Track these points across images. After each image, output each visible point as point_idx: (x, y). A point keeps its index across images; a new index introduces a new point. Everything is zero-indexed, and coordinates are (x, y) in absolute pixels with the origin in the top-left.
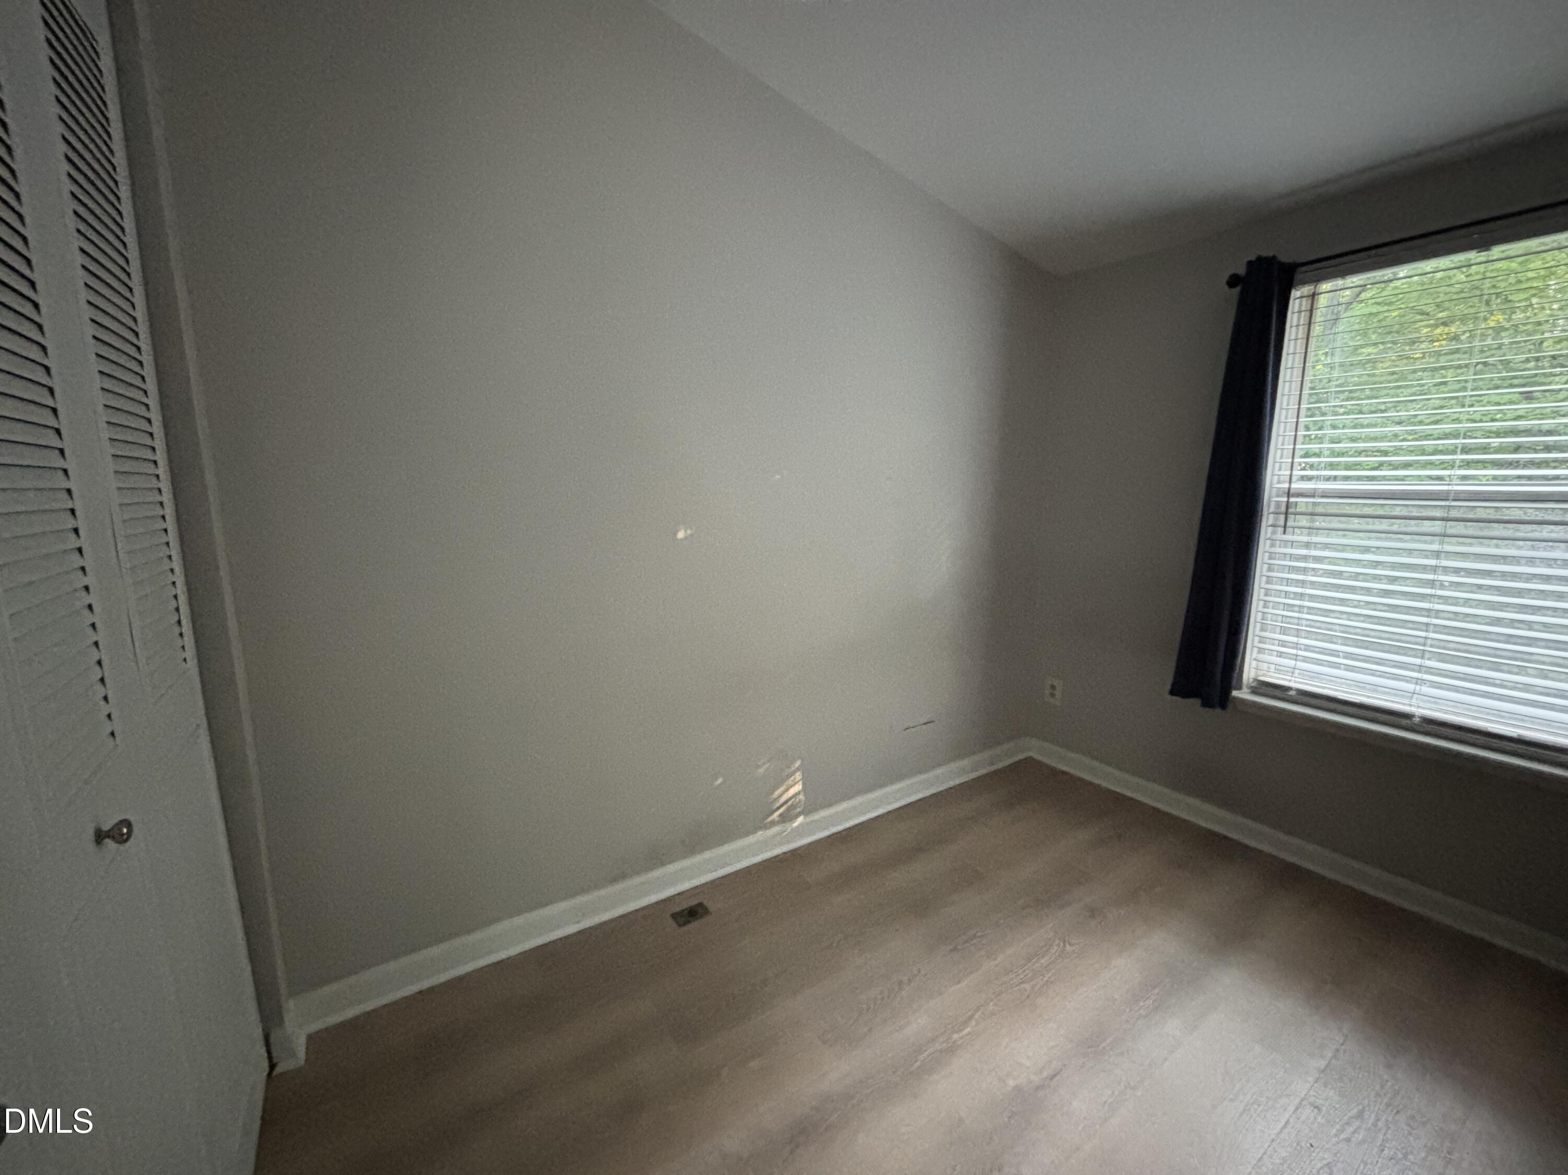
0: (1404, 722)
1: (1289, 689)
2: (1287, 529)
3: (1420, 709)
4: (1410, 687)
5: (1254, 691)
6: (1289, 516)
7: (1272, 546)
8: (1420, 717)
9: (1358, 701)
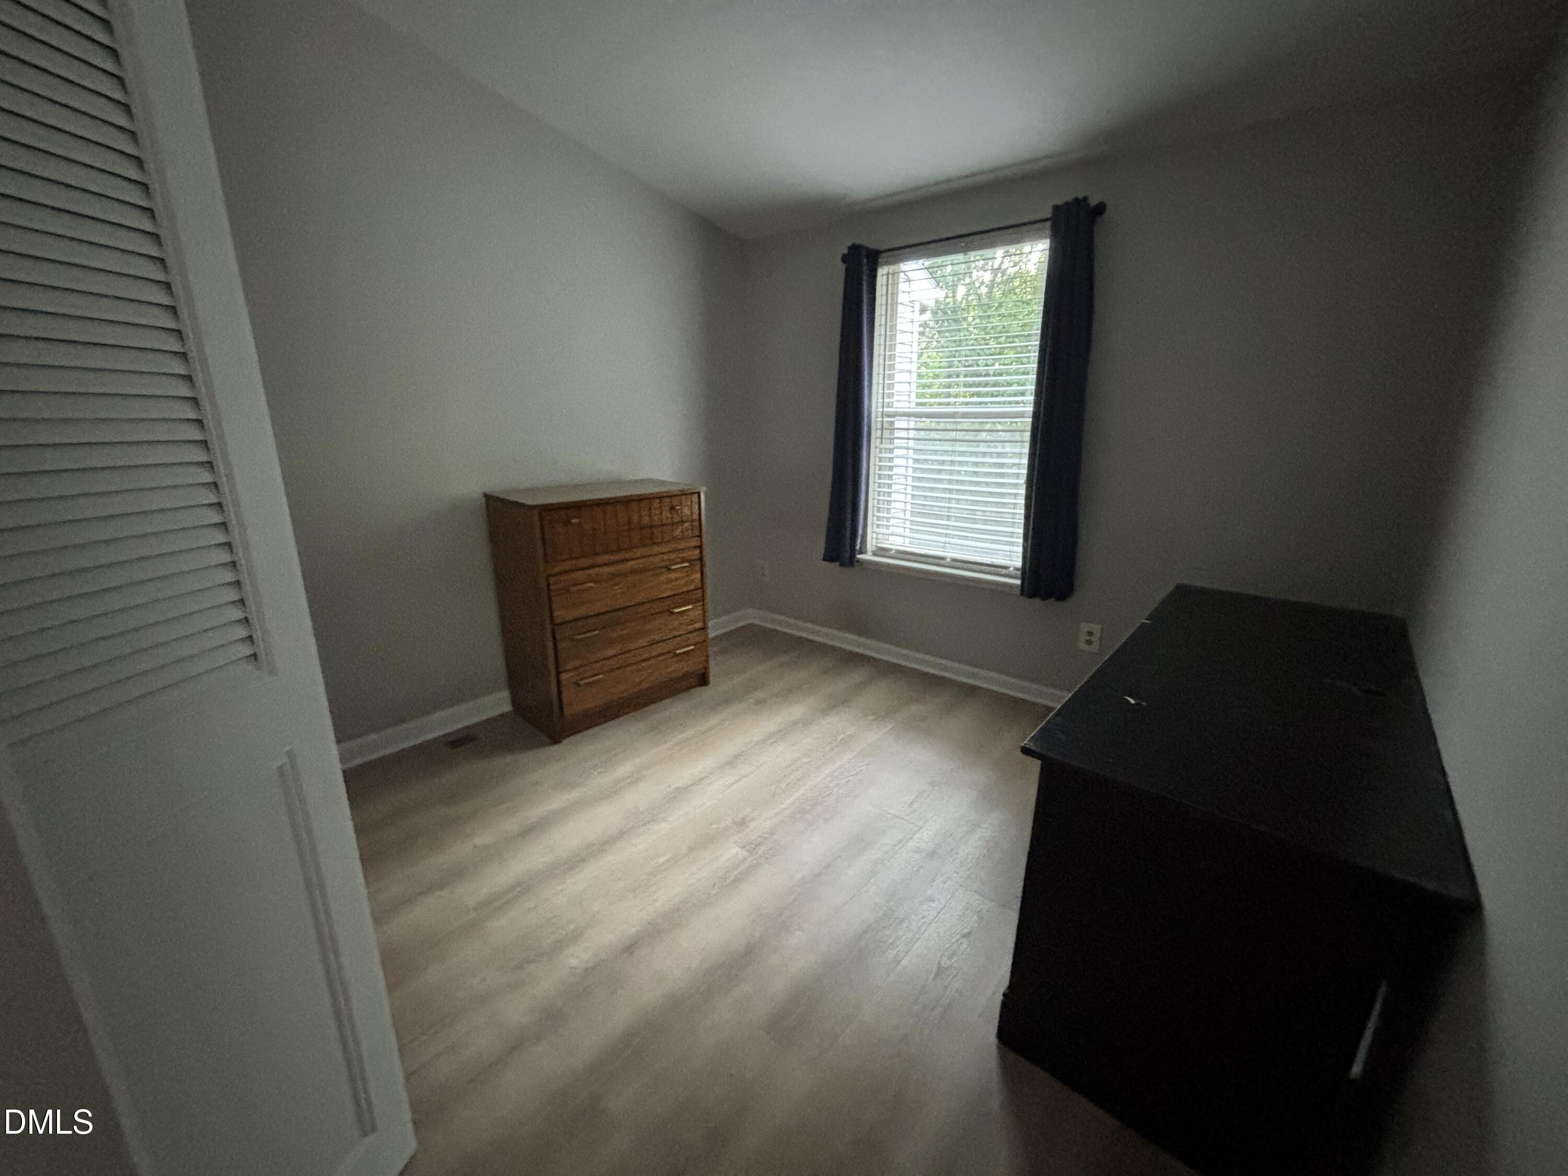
0: (942, 562)
1: (891, 550)
2: (884, 440)
3: (950, 554)
4: (943, 539)
5: (875, 554)
6: (884, 431)
7: (881, 452)
8: (951, 558)
9: (923, 553)
